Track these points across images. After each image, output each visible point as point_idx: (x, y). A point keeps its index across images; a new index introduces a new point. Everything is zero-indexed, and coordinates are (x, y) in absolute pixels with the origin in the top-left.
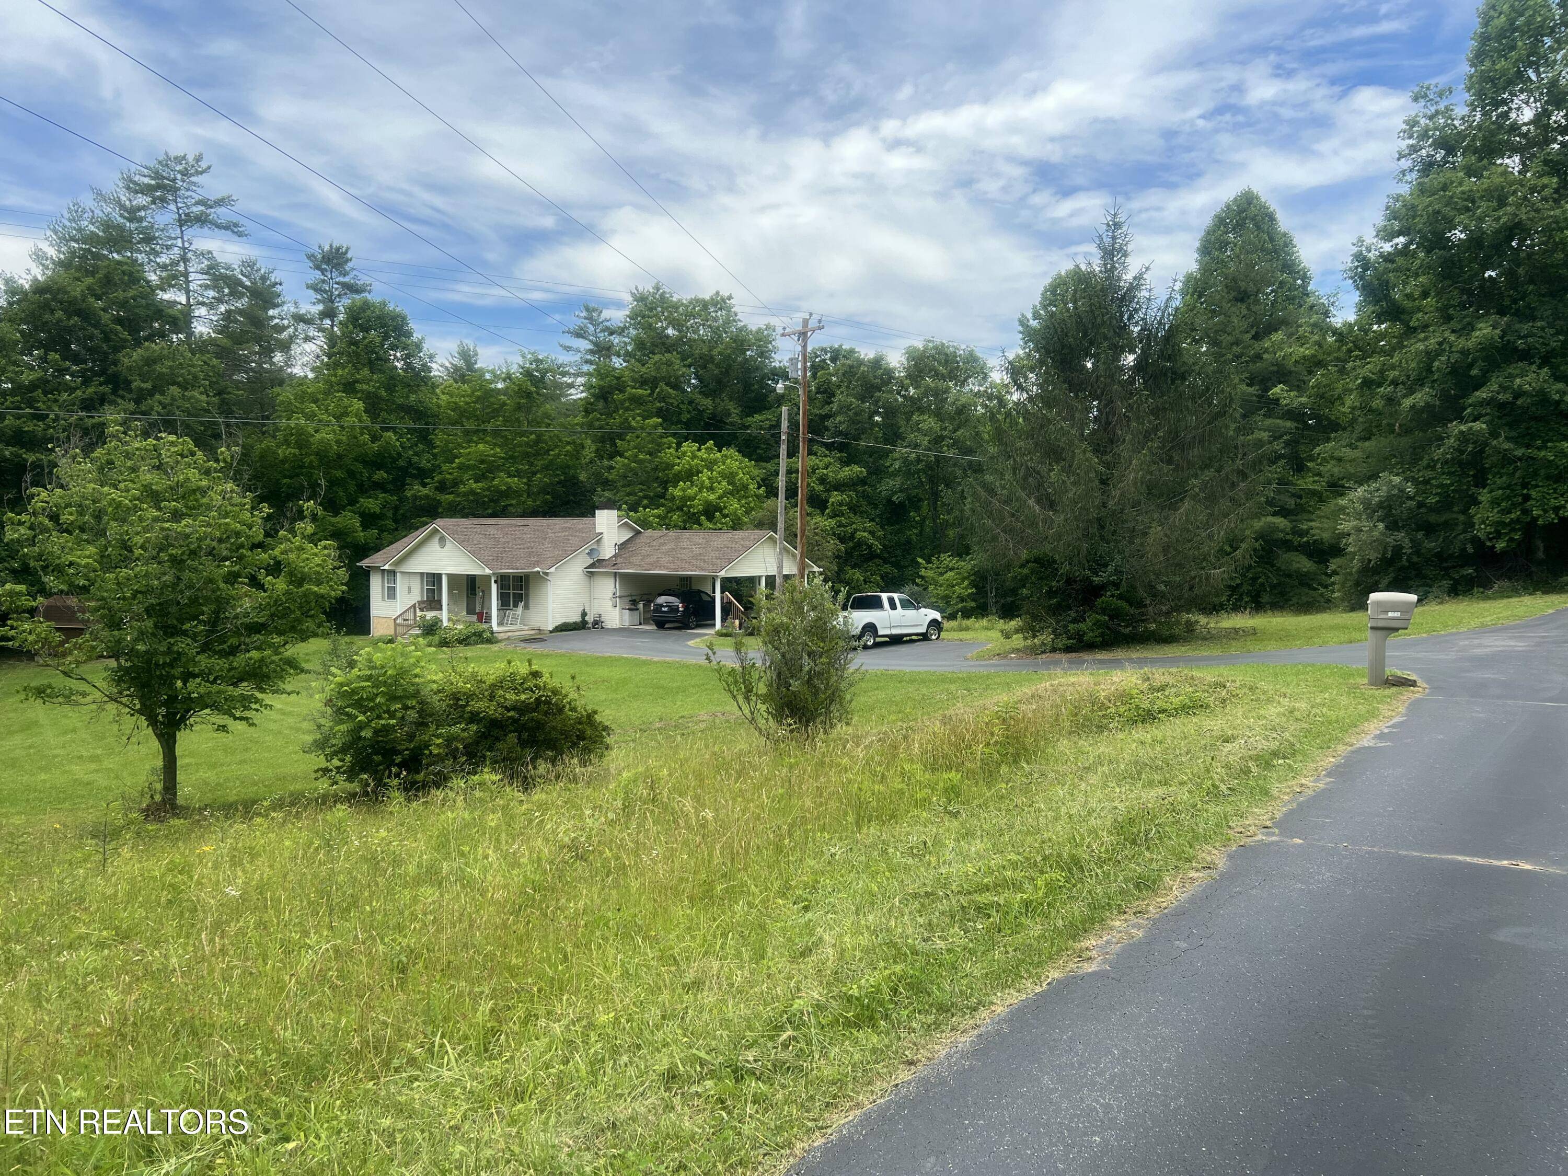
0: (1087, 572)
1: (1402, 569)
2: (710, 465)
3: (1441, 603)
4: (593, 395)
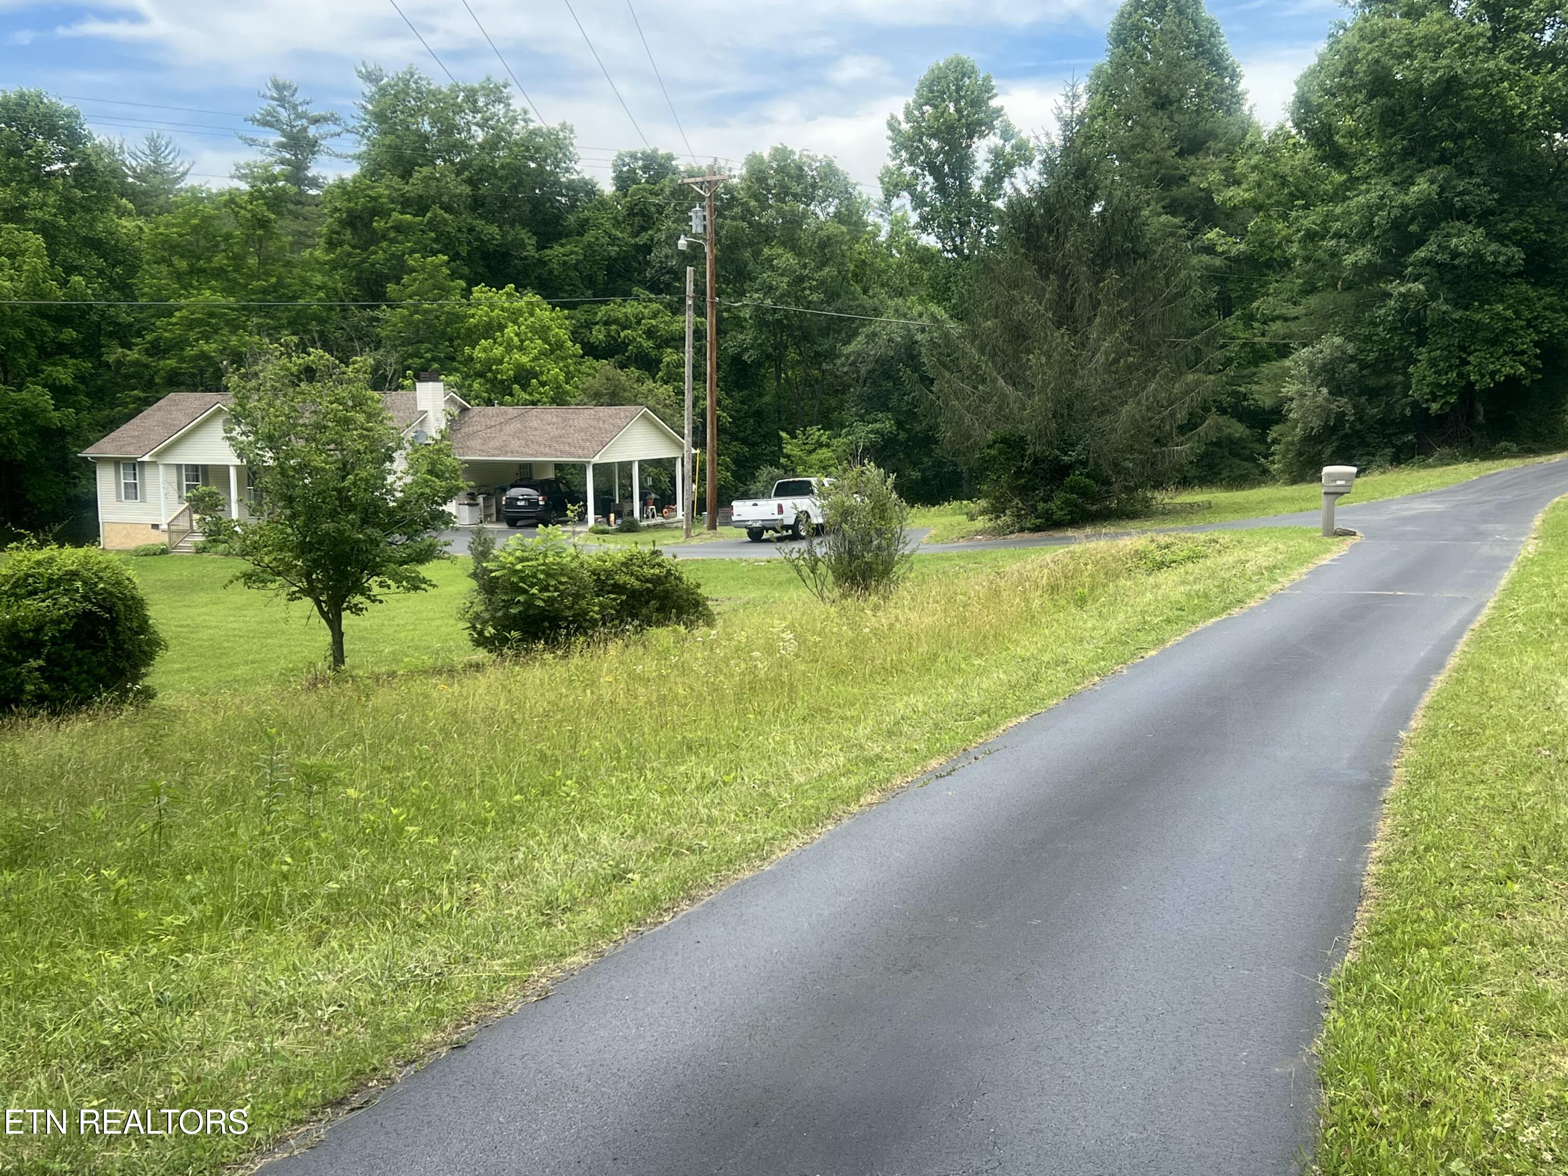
0: (1057, 452)
1: (1345, 436)
2: (515, 317)
3: (1384, 473)
4: (341, 221)
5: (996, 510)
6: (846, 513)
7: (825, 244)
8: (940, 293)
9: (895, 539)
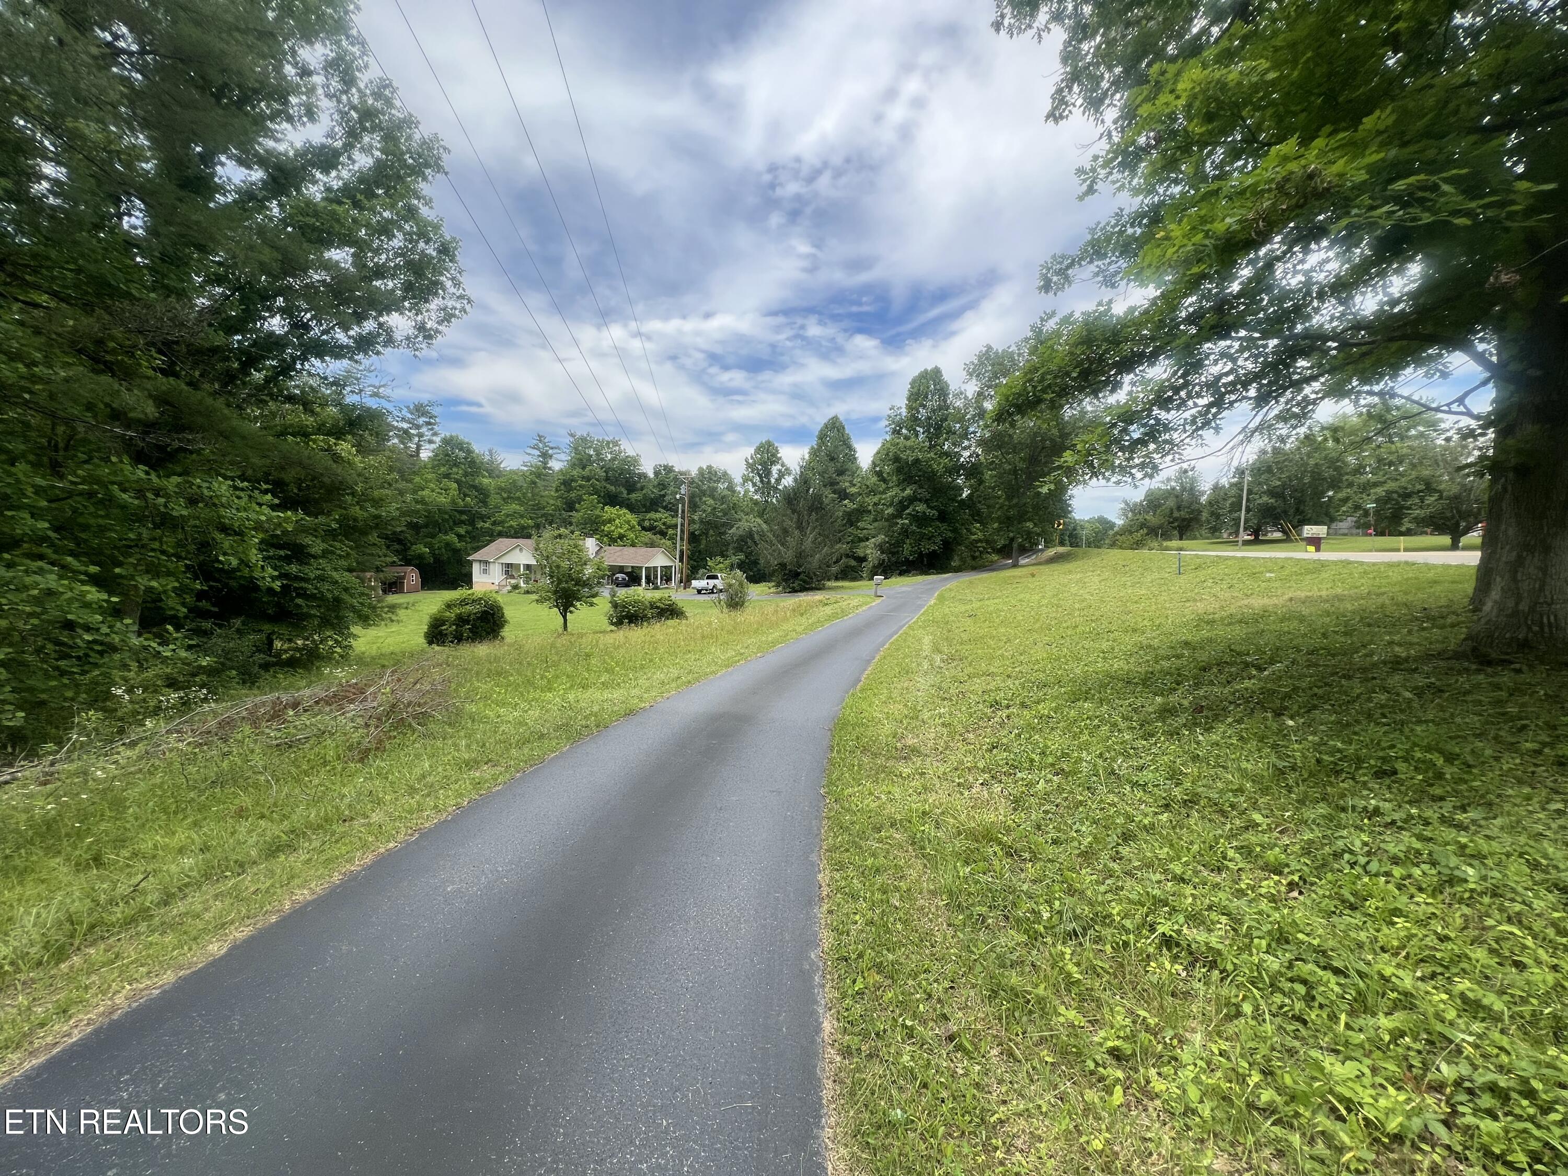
0: (796, 568)
1: (883, 567)
2: (619, 517)
5: (777, 586)
6: (730, 586)
7: (723, 497)
8: (761, 515)
9: (745, 594)
